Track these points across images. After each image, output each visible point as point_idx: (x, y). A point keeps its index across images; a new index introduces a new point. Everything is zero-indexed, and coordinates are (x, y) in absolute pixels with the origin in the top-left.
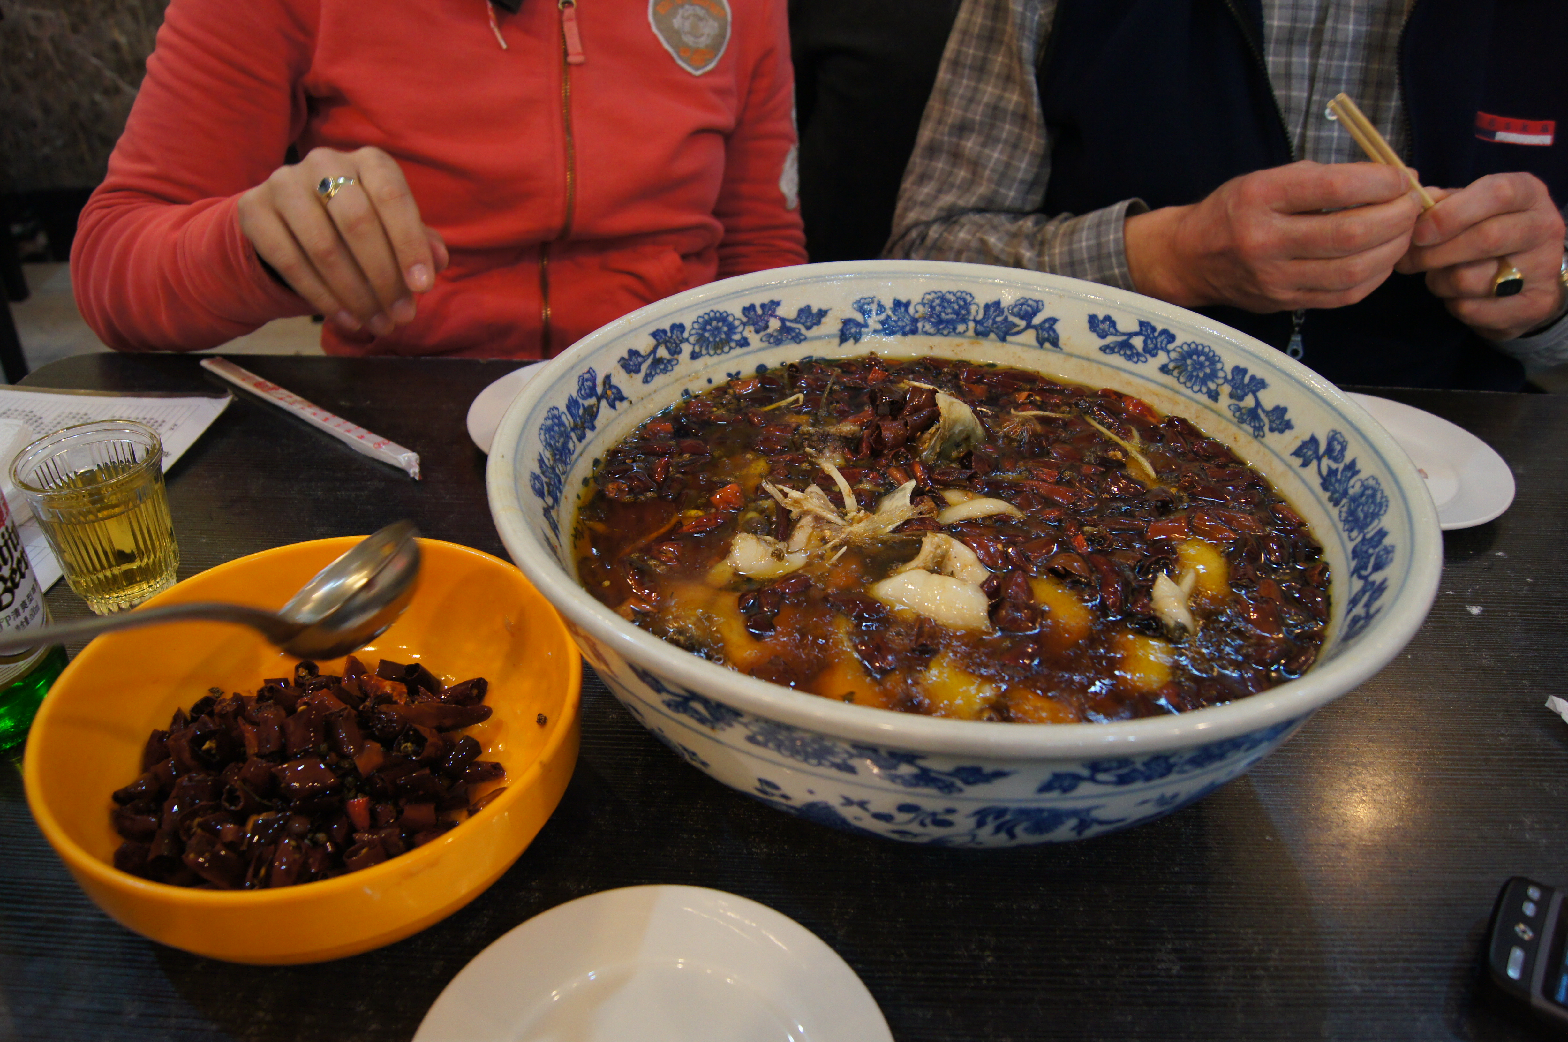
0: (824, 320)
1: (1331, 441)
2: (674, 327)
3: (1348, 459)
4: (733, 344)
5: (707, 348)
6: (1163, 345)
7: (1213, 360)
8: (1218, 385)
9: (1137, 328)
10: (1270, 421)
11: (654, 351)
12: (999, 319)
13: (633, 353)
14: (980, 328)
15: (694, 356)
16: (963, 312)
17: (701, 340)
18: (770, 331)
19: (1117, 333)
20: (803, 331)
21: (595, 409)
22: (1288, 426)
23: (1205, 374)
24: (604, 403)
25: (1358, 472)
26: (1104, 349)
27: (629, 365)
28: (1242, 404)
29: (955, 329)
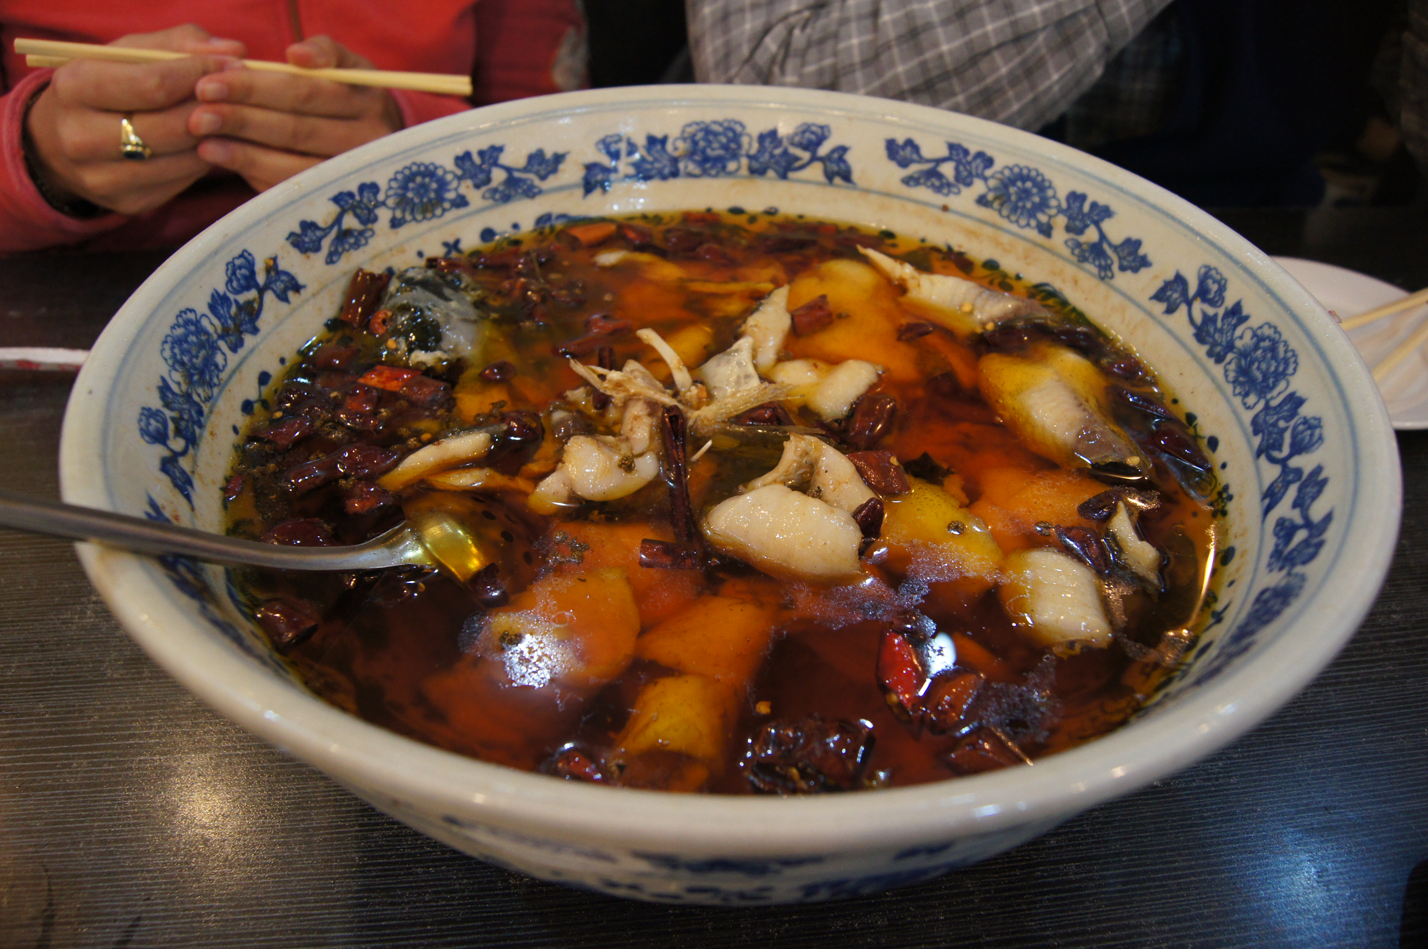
0: (561, 167)
1: (1203, 280)
2: (362, 188)
3: (1229, 302)
4: (447, 205)
5: (412, 212)
6: (979, 171)
7: (1042, 186)
8: (1050, 217)
9: (944, 152)
10: (1120, 259)
11: (338, 220)
12: (778, 151)
13: (307, 226)
14: (755, 165)
15: (395, 224)
16: (733, 146)
17: (403, 202)
18: (494, 184)
19: (922, 160)
20: (537, 182)
21: (256, 305)
22: (1144, 262)
23: (1034, 204)
24: (269, 297)
25: (1246, 318)
26: (908, 181)
27: (304, 242)
28: (1082, 239)
29: (724, 167)
